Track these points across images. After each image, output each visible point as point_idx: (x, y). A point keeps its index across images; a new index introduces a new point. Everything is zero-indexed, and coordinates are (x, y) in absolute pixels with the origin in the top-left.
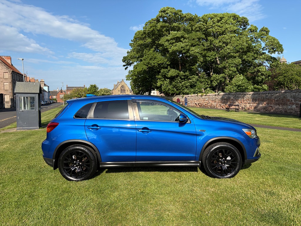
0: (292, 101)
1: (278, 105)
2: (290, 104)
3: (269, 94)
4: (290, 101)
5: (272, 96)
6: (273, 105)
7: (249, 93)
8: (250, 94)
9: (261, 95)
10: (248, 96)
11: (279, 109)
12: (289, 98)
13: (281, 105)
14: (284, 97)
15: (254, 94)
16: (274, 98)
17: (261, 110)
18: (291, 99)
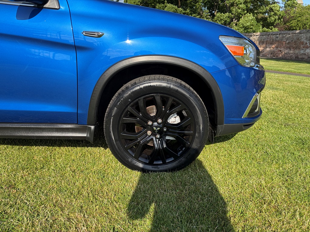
0: (306, 43)
1: (289, 49)
2: (304, 47)
3: (281, 35)
4: (305, 43)
5: (284, 37)
6: (283, 49)
7: (256, 34)
8: (257, 36)
9: (270, 36)
10: (254, 38)
11: (289, 54)
12: (303, 40)
13: (292, 49)
14: (298, 39)
15: (262, 35)
16: (285, 40)
17: (267, 55)
18: (305, 42)
